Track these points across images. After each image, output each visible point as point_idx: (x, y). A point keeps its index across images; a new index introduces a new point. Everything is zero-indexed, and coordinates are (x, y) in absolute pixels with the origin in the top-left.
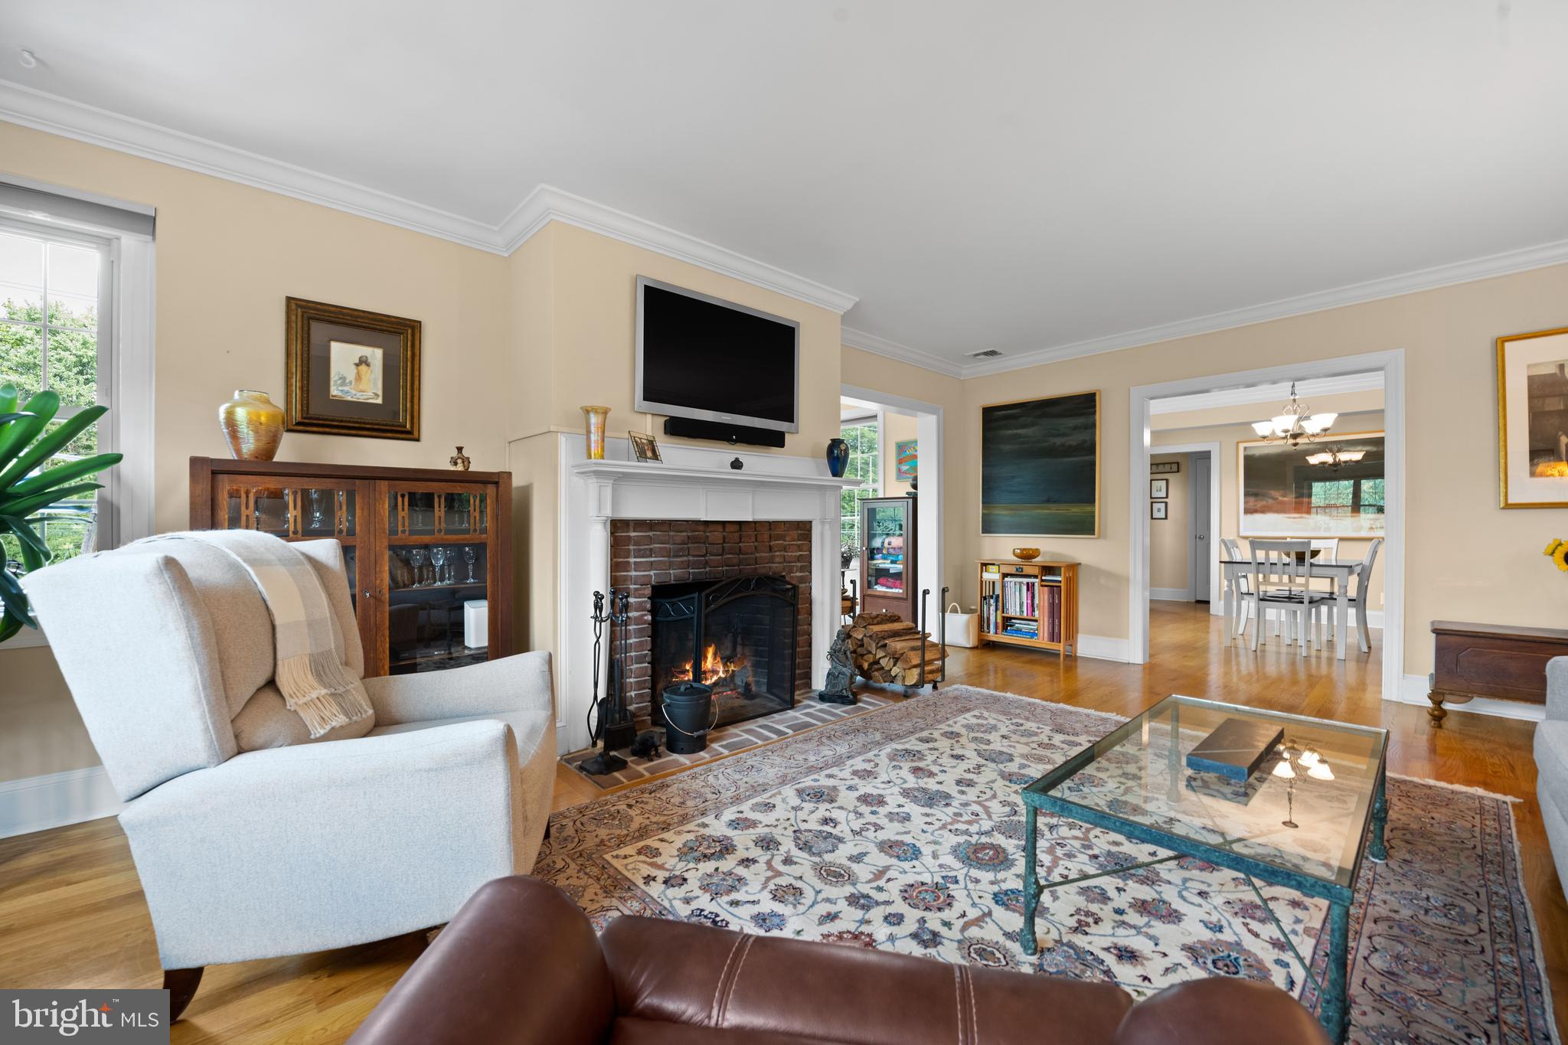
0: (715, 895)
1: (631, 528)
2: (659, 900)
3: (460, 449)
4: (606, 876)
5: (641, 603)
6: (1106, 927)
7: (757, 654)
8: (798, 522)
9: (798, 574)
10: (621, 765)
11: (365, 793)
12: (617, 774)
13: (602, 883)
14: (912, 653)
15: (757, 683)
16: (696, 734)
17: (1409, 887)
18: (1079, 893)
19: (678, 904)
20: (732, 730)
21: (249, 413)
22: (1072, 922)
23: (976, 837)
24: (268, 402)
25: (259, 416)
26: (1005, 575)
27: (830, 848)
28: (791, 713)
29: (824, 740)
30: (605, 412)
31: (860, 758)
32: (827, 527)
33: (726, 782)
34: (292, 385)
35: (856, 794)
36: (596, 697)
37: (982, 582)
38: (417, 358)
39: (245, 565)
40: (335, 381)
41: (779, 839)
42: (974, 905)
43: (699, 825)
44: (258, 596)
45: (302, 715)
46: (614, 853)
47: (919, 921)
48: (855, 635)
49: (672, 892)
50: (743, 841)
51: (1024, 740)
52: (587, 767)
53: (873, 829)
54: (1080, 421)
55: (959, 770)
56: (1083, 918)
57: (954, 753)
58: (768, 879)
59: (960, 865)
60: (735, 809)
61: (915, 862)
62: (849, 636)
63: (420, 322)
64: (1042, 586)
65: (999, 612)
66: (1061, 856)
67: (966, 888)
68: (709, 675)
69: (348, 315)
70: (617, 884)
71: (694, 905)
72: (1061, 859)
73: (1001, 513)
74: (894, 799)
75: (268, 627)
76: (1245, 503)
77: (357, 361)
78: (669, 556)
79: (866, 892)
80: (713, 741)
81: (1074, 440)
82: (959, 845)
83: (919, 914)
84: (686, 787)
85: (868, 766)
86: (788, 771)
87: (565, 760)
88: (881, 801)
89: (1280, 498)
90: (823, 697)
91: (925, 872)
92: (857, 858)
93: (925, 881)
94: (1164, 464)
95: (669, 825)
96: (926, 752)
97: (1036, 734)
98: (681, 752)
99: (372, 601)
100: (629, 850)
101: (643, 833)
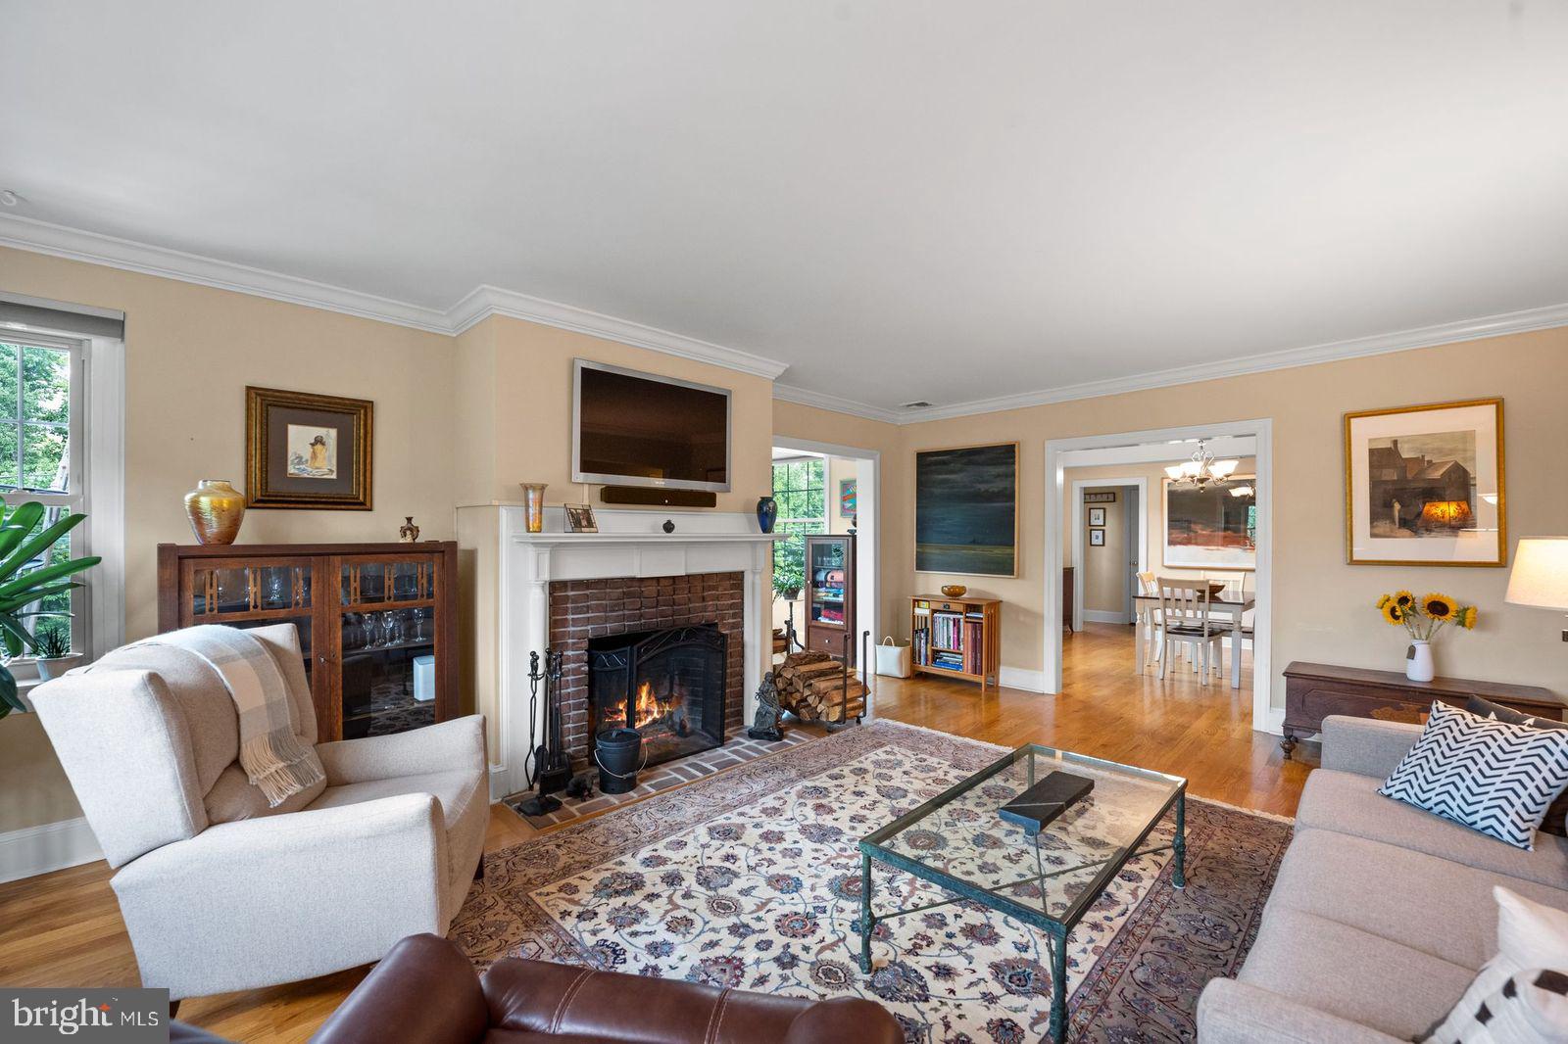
0: (619, 927)
1: (569, 589)
2: (571, 932)
3: (409, 520)
4: (528, 912)
5: (578, 655)
6: (934, 949)
7: (693, 693)
8: (730, 573)
9: (731, 621)
10: (556, 806)
11: (315, 857)
12: (550, 815)
13: (524, 918)
14: (834, 692)
15: (693, 721)
16: (625, 776)
17: (1193, 911)
18: (923, 920)
19: (587, 936)
20: (663, 769)
21: (212, 502)
22: (909, 945)
23: (852, 870)
24: (230, 490)
25: (221, 503)
26: (934, 611)
27: (726, 883)
28: (720, 751)
29: (744, 778)
30: (543, 488)
31: (772, 796)
32: (758, 577)
33: (648, 821)
34: (251, 467)
35: (760, 831)
36: (532, 746)
37: (914, 616)
38: (369, 435)
39: (213, 666)
40: (292, 461)
41: (684, 875)
42: (833, 931)
43: (616, 864)
44: (225, 690)
45: (263, 788)
46: (538, 891)
47: (784, 947)
48: (785, 674)
49: (583, 925)
50: (652, 876)
51: (923, 775)
52: (525, 809)
53: (766, 864)
54: (1001, 470)
55: (855, 807)
56: (919, 941)
57: (857, 789)
58: (667, 912)
59: (833, 896)
60: (651, 847)
61: (795, 895)
62: (780, 675)
63: (372, 402)
64: (967, 622)
65: (929, 645)
66: (919, 887)
67: (831, 917)
68: (643, 716)
69: (305, 400)
70: (538, 919)
71: (600, 936)
72: (918, 889)
73: (933, 552)
74: (792, 834)
75: (234, 715)
76: (1169, 534)
77: (313, 441)
78: (606, 612)
79: (746, 922)
80: (643, 780)
81: (996, 486)
82: (836, 878)
83: (785, 940)
84: (611, 827)
85: (777, 804)
86: (705, 809)
87: (506, 802)
88: (780, 837)
89: (1200, 532)
90: (752, 735)
91: (797, 904)
92: (745, 892)
93: (798, 911)
94: (1102, 494)
95: (591, 863)
96: (832, 789)
97: (934, 770)
98: (612, 792)
99: (326, 665)
100: (552, 888)
101: (567, 871)
